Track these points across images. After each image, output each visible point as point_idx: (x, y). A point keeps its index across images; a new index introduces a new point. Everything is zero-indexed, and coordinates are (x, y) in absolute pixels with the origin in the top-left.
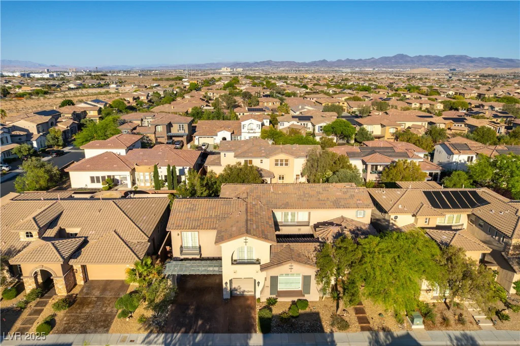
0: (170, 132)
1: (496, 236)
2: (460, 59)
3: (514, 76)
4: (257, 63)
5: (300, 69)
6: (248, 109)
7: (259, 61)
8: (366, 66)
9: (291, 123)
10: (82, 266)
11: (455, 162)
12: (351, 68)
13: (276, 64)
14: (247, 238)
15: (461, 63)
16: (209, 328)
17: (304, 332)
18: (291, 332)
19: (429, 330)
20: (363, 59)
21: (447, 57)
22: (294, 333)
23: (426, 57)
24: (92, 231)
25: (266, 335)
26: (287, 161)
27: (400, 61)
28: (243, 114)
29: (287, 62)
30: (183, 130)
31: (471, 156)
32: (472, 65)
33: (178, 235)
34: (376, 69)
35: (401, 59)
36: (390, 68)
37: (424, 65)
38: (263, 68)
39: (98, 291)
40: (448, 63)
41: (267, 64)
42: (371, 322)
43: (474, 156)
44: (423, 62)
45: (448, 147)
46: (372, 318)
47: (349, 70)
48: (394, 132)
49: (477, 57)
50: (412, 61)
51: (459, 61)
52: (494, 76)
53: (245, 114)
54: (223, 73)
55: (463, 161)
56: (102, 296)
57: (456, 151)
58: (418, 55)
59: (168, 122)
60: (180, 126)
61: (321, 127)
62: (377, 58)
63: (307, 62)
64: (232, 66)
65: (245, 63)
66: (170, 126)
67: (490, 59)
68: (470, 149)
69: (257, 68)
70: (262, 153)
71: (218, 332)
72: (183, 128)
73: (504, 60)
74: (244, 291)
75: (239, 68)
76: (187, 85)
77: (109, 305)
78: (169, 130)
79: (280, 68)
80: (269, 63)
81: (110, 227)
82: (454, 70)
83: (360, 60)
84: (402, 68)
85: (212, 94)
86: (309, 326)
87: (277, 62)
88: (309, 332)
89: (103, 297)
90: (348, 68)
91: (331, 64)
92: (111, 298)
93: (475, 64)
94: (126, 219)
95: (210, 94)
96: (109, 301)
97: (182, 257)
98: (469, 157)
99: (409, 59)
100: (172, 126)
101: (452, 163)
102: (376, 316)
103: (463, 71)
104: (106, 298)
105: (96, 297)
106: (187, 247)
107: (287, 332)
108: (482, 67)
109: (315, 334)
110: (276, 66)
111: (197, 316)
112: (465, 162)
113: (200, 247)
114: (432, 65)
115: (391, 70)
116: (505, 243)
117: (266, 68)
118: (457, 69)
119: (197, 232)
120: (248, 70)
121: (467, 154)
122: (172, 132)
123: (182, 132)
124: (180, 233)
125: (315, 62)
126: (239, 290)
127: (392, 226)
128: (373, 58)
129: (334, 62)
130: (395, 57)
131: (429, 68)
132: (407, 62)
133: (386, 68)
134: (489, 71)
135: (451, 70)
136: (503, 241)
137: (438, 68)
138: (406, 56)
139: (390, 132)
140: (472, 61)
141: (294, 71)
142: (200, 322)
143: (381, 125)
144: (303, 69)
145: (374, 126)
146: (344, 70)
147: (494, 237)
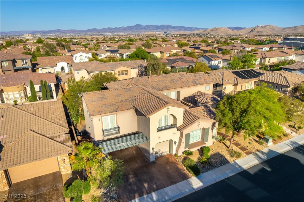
0: (15, 66)
1: (276, 89)
2: (168, 27)
3: (194, 35)
4: (51, 31)
5: (80, 34)
6: (68, 51)
7: (51, 30)
8: (120, 32)
9: (107, 55)
10: (4, 170)
11: (213, 65)
12: (111, 33)
13: (64, 31)
14: (169, 107)
15: (169, 29)
16: (156, 186)
17: (219, 167)
18: (212, 169)
19: (275, 144)
20: (118, 27)
21: (162, 26)
22: (214, 169)
23: (152, 26)
24: (3, 135)
25: (199, 176)
26: (126, 71)
27: (138, 28)
28: (65, 55)
29: (71, 30)
30: (26, 64)
31: (220, 61)
32: (173, 30)
33: (99, 120)
34: (126, 33)
35: (138, 27)
36: (134, 32)
37: (151, 30)
38: (55, 34)
39: (30, 190)
40: (163, 29)
41: (58, 32)
42: (248, 148)
43: (221, 61)
44: (150, 28)
45: (208, 57)
46: (247, 146)
47: (111, 34)
48: (168, 55)
49: (175, 26)
50: (145, 28)
51: (168, 28)
52: (186, 35)
53: (66, 54)
54: (27, 38)
55: (216, 65)
56: (38, 193)
57: (213, 59)
58: (147, 25)
59: (13, 59)
60: (23, 61)
61: (127, 55)
62: (125, 27)
63: (84, 30)
64: (32, 33)
65: (41, 31)
66: (14, 61)
67: (181, 27)
68: (219, 58)
69: (51, 34)
70: (108, 67)
71: (164, 187)
72: (26, 62)
73: (187, 27)
74: (163, 152)
75: (38, 34)
76: (4, 43)
77: (51, 198)
78: (14, 66)
79: (67, 34)
80: (59, 31)
81: (23, 128)
82: (166, 32)
83: (116, 28)
84: (139, 32)
85: (30, 46)
86: (220, 162)
87: (64, 30)
88: (222, 165)
89: (40, 194)
90: (109, 33)
91: (100, 31)
92: (49, 192)
93: (175, 29)
94: (37, 119)
95: (29, 47)
96: (49, 195)
97: (106, 138)
98: (219, 62)
99: (143, 27)
100: (16, 62)
101: (212, 66)
102: (248, 144)
103: (170, 33)
104: (44, 194)
105: (31, 197)
106: (107, 130)
107: (210, 170)
108: (178, 31)
109: (226, 165)
110: (64, 33)
111: (140, 181)
112: (218, 65)
113: (118, 127)
114: (155, 30)
115: (134, 33)
116: (283, 91)
117: (58, 34)
118: (167, 32)
119: (115, 115)
120: (45, 36)
121: (218, 60)
122: (17, 66)
123: (25, 66)
124: (100, 119)
125: (89, 30)
126: (159, 153)
127: (223, 94)
128: (123, 27)
129: (101, 30)
130: (135, 26)
131: (154, 32)
132: (142, 29)
133: (131, 32)
134: (182, 32)
135: (164, 32)
136: (281, 90)
137: (158, 32)
138: (141, 25)
139: (166, 55)
140: (173, 28)
141: (77, 35)
142: (146, 185)
143: (161, 52)
144: (82, 34)
145: (157, 53)
146: (108, 34)
147: (275, 90)
